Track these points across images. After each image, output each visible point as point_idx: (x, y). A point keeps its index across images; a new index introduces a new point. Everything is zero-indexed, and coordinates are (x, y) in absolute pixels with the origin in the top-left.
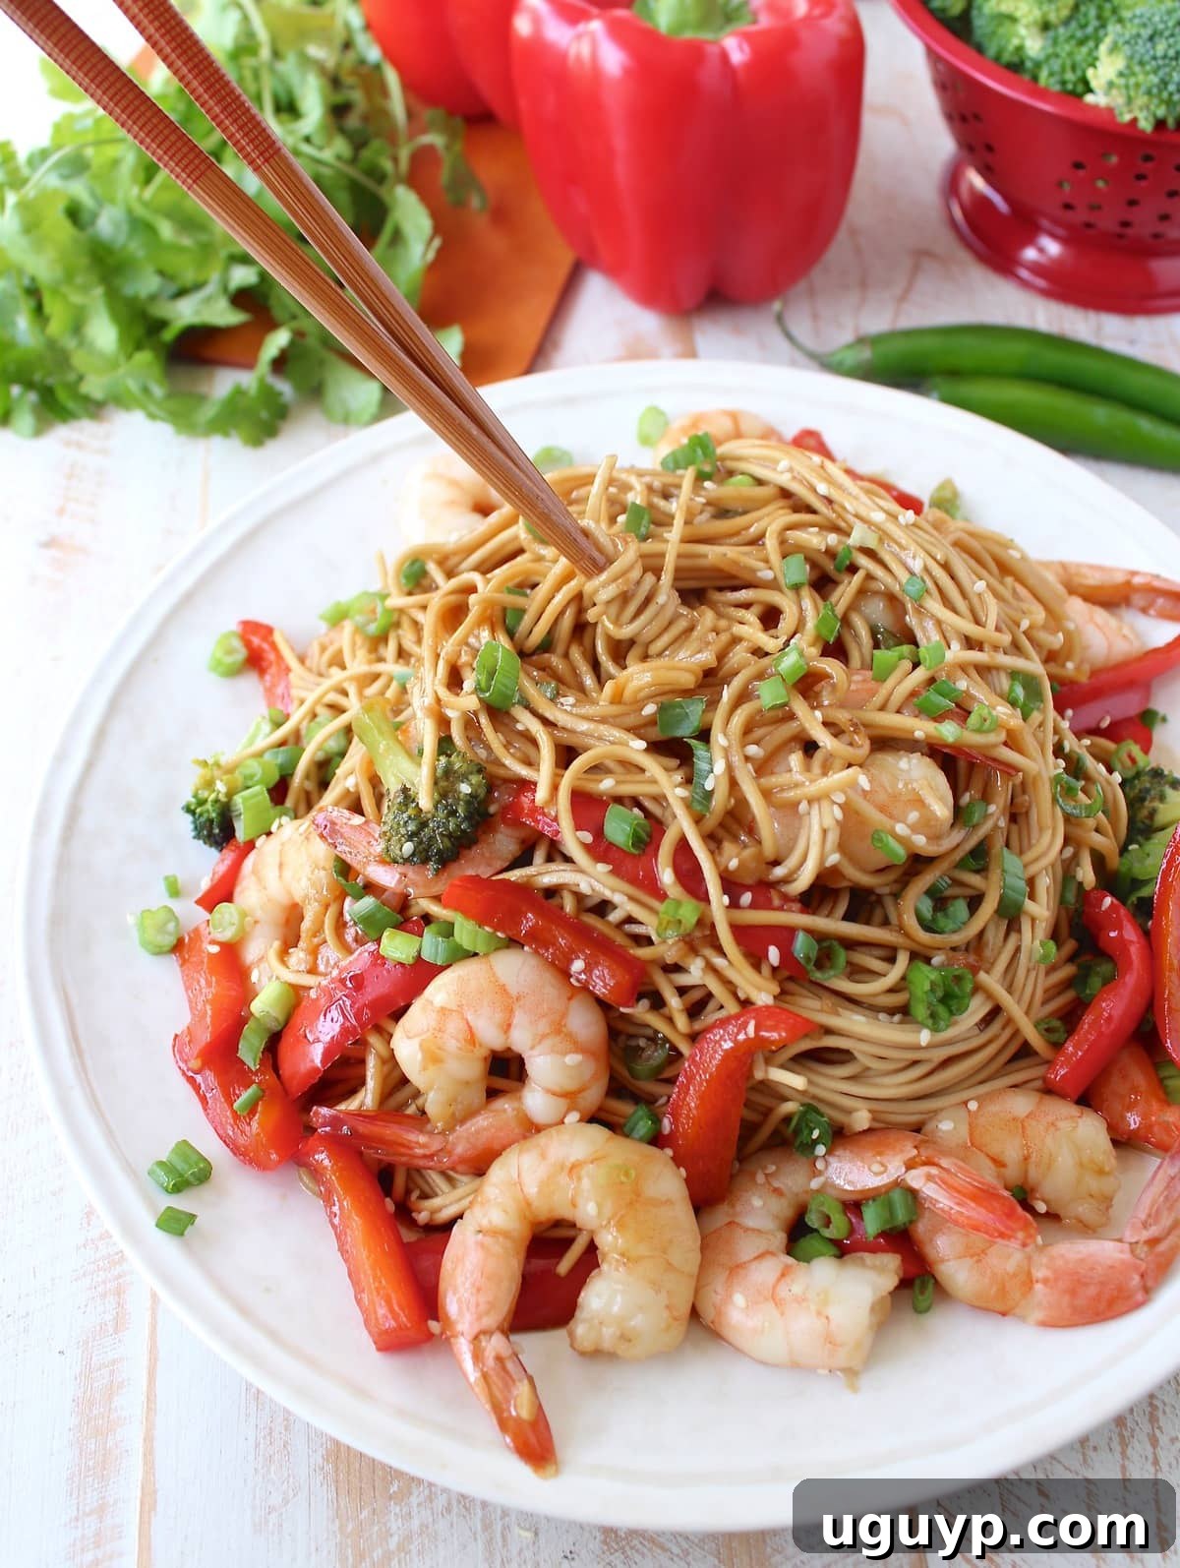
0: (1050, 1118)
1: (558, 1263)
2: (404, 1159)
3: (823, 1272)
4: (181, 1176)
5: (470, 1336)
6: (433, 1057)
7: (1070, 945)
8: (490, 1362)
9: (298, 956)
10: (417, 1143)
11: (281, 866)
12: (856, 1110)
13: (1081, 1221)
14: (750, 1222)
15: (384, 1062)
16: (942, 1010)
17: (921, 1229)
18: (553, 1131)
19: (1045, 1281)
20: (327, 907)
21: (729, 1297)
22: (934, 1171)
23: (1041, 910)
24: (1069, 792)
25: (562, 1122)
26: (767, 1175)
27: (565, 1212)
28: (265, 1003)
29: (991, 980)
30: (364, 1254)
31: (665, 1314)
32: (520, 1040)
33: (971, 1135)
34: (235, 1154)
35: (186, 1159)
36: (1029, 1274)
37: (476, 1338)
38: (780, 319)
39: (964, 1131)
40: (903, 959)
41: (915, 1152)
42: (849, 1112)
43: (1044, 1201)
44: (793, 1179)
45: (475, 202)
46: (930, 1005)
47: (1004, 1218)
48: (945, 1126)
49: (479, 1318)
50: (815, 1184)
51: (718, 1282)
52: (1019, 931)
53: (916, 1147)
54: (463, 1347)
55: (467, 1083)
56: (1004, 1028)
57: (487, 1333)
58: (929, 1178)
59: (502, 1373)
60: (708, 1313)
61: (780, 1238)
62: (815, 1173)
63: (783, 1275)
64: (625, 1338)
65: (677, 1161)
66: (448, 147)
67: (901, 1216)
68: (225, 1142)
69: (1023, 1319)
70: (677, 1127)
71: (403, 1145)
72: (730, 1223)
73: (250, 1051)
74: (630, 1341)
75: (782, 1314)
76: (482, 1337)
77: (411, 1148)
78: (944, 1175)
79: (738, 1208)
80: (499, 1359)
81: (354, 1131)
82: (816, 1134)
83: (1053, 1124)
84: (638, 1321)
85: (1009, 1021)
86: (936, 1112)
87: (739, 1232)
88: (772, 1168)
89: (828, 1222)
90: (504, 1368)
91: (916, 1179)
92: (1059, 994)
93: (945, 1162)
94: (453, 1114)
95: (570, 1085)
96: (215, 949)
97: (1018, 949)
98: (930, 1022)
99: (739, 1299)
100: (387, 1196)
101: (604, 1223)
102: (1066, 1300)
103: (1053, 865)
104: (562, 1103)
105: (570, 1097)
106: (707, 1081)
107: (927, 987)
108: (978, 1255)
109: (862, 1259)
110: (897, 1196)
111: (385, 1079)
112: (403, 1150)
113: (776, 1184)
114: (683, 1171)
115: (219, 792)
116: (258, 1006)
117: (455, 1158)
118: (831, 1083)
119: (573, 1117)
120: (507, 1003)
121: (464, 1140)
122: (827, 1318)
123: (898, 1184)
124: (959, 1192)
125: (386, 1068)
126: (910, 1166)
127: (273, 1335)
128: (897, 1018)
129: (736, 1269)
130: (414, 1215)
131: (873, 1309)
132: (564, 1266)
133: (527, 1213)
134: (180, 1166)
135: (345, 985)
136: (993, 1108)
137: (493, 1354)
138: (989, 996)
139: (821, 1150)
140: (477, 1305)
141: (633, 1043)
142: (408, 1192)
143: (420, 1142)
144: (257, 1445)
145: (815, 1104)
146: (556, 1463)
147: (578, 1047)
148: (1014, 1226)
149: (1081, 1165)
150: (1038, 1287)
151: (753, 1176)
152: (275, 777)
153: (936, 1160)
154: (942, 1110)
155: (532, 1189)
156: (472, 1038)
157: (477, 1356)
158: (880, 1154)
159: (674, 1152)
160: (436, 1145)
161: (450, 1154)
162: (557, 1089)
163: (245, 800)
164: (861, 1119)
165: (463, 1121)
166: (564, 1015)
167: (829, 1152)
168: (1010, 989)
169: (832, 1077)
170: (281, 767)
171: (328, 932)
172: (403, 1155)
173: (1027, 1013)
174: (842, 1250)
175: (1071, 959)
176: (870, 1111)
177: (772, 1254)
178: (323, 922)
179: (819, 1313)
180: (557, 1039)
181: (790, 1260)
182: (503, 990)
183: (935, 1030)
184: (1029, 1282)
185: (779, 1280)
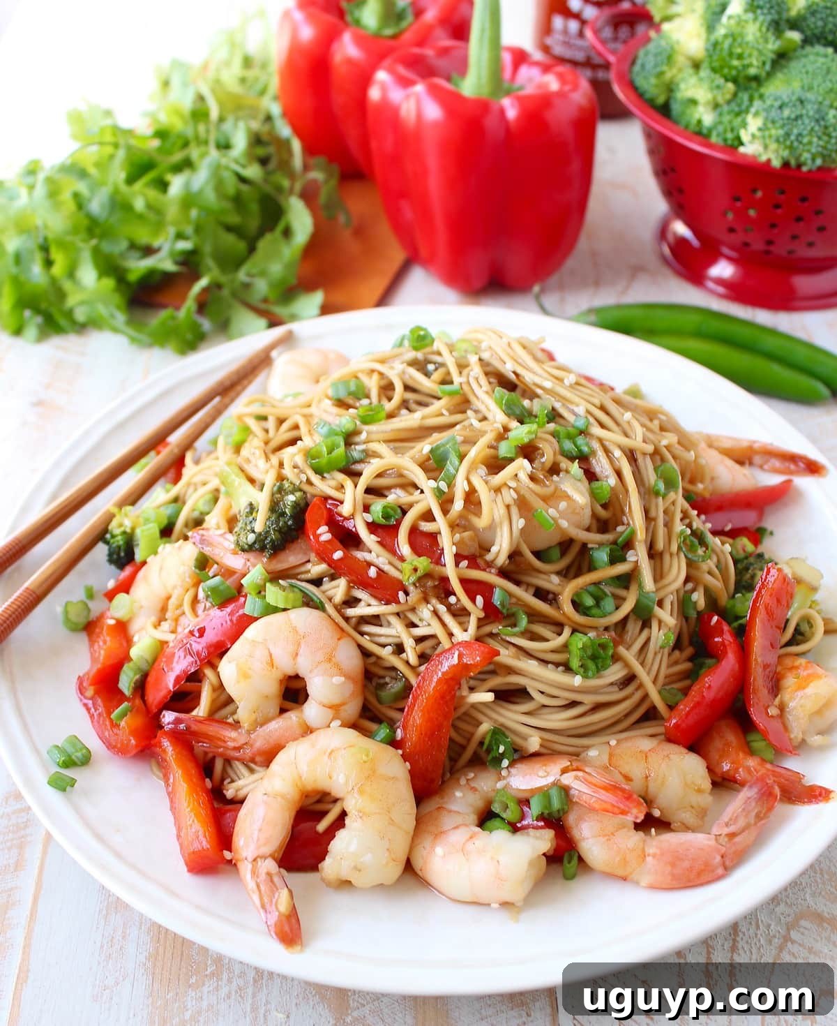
0: (665, 753)
1: (317, 824)
2: (221, 750)
3: (499, 837)
4: (69, 756)
5: (250, 859)
6: (244, 675)
7: (689, 651)
8: (263, 876)
9: (166, 626)
10: (230, 738)
11: (161, 568)
12: (531, 736)
13: (684, 824)
14: (454, 807)
15: (214, 690)
16: (591, 665)
17: (571, 819)
18: (321, 731)
19: (654, 856)
20: (188, 590)
21: (433, 848)
22: (580, 774)
23: (667, 617)
24: (692, 548)
25: (329, 726)
26: (468, 780)
27: (323, 784)
28: (140, 649)
29: (630, 655)
30: (186, 804)
31: (387, 854)
32: (303, 666)
33: (610, 759)
34: (108, 749)
35: (74, 745)
36: (643, 850)
37: (255, 860)
38: (537, 297)
39: (605, 758)
40: (567, 632)
41: (569, 763)
42: (525, 738)
43: (658, 809)
44: (485, 784)
45: (342, 219)
46: (581, 659)
47: (624, 800)
48: (592, 753)
49: (258, 848)
50: (500, 785)
51: (427, 842)
52: (650, 627)
53: (570, 761)
54: (245, 869)
55: (267, 697)
56: (637, 689)
57: (264, 857)
58: (576, 778)
59: (270, 883)
60: (418, 864)
61: (473, 818)
62: (500, 778)
63: (471, 838)
64: (357, 869)
65: (405, 757)
66: (326, 181)
67: (556, 804)
68: (103, 741)
69: (637, 883)
70: (406, 734)
71: (219, 739)
72: (439, 808)
73: (126, 682)
74: (360, 871)
75: (467, 860)
76: (259, 859)
77: (225, 742)
78: (587, 777)
79: (446, 800)
80: (269, 874)
81: (188, 728)
82: (502, 749)
83: (667, 756)
84: (368, 858)
85: (641, 686)
86: (588, 747)
87: (445, 813)
88: (471, 775)
89: (506, 807)
90: (272, 881)
91: (567, 779)
92: (680, 680)
93: (587, 770)
94: (256, 719)
95: (336, 701)
96: (112, 622)
97: (648, 640)
98: (582, 670)
99: (439, 850)
100: (207, 777)
101: (350, 789)
102: (669, 868)
103: (677, 591)
104: (330, 713)
105: (335, 708)
106: (426, 699)
107: (580, 645)
108: (609, 836)
109: (528, 833)
110: (554, 793)
111: (213, 701)
112: (220, 743)
113: (473, 785)
114: (408, 763)
115: (126, 526)
116: (134, 652)
117: (255, 749)
118: (512, 716)
119: (337, 723)
120: (298, 640)
121: (261, 739)
122: (498, 862)
123: (555, 784)
124: (595, 785)
125: (215, 695)
126: (564, 771)
127: (118, 855)
128: (561, 668)
129: (439, 835)
130: (224, 792)
131: (531, 864)
132: (322, 827)
133: (299, 784)
134: (70, 750)
135: (194, 635)
136: (625, 745)
137: (265, 871)
138: (627, 665)
139: (505, 763)
140: (258, 840)
141: (382, 681)
142: (223, 780)
143: (232, 737)
144: (102, 947)
145: (503, 729)
146: (302, 945)
147: (342, 672)
148: (631, 805)
149: (686, 785)
150: (649, 859)
151: (458, 780)
152: (165, 522)
153: (582, 768)
154: (593, 746)
155: (304, 768)
156: (271, 663)
157: (254, 873)
158: (545, 765)
159: (403, 753)
160: (242, 741)
161: (252, 746)
162: (326, 702)
163: (143, 531)
164: (534, 743)
165: (262, 725)
166: (334, 649)
167: (512, 764)
168: (642, 664)
169: (516, 712)
170: (169, 518)
171: (187, 607)
172: (221, 747)
173: (654, 682)
174: (515, 828)
175: (690, 659)
176: (541, 738)
177: (466, 825)
178: (183, 600)
179: (492, 858)
180: (328, 666)
181: (478, 829)
182: (295, 630)
183: (585, 677)
184: (643, 856)
185: (468, 840)
